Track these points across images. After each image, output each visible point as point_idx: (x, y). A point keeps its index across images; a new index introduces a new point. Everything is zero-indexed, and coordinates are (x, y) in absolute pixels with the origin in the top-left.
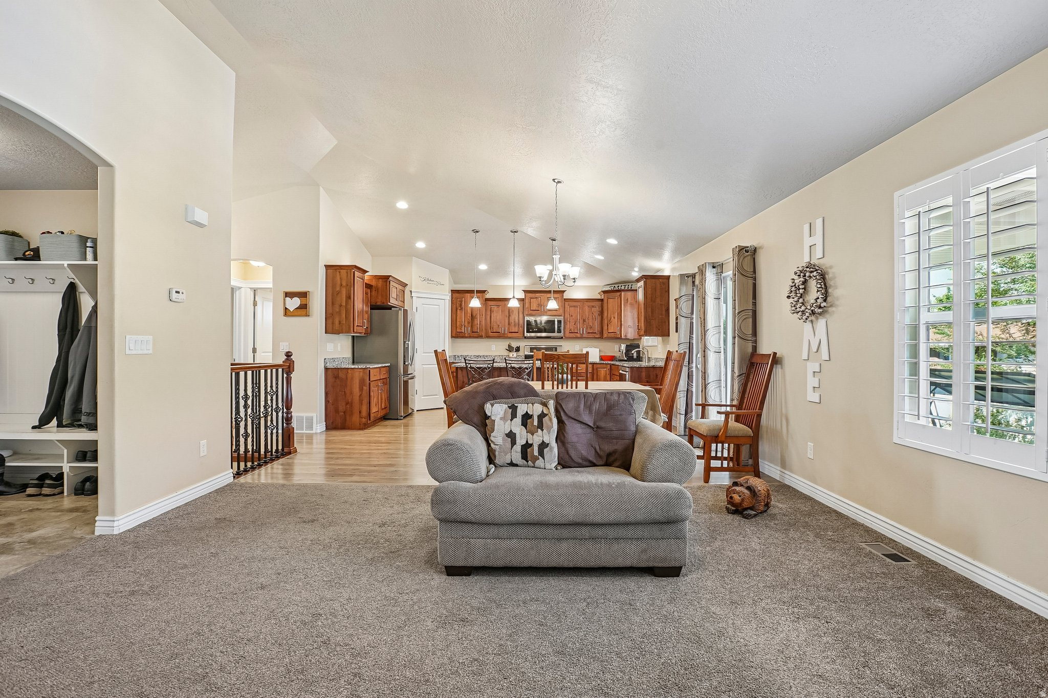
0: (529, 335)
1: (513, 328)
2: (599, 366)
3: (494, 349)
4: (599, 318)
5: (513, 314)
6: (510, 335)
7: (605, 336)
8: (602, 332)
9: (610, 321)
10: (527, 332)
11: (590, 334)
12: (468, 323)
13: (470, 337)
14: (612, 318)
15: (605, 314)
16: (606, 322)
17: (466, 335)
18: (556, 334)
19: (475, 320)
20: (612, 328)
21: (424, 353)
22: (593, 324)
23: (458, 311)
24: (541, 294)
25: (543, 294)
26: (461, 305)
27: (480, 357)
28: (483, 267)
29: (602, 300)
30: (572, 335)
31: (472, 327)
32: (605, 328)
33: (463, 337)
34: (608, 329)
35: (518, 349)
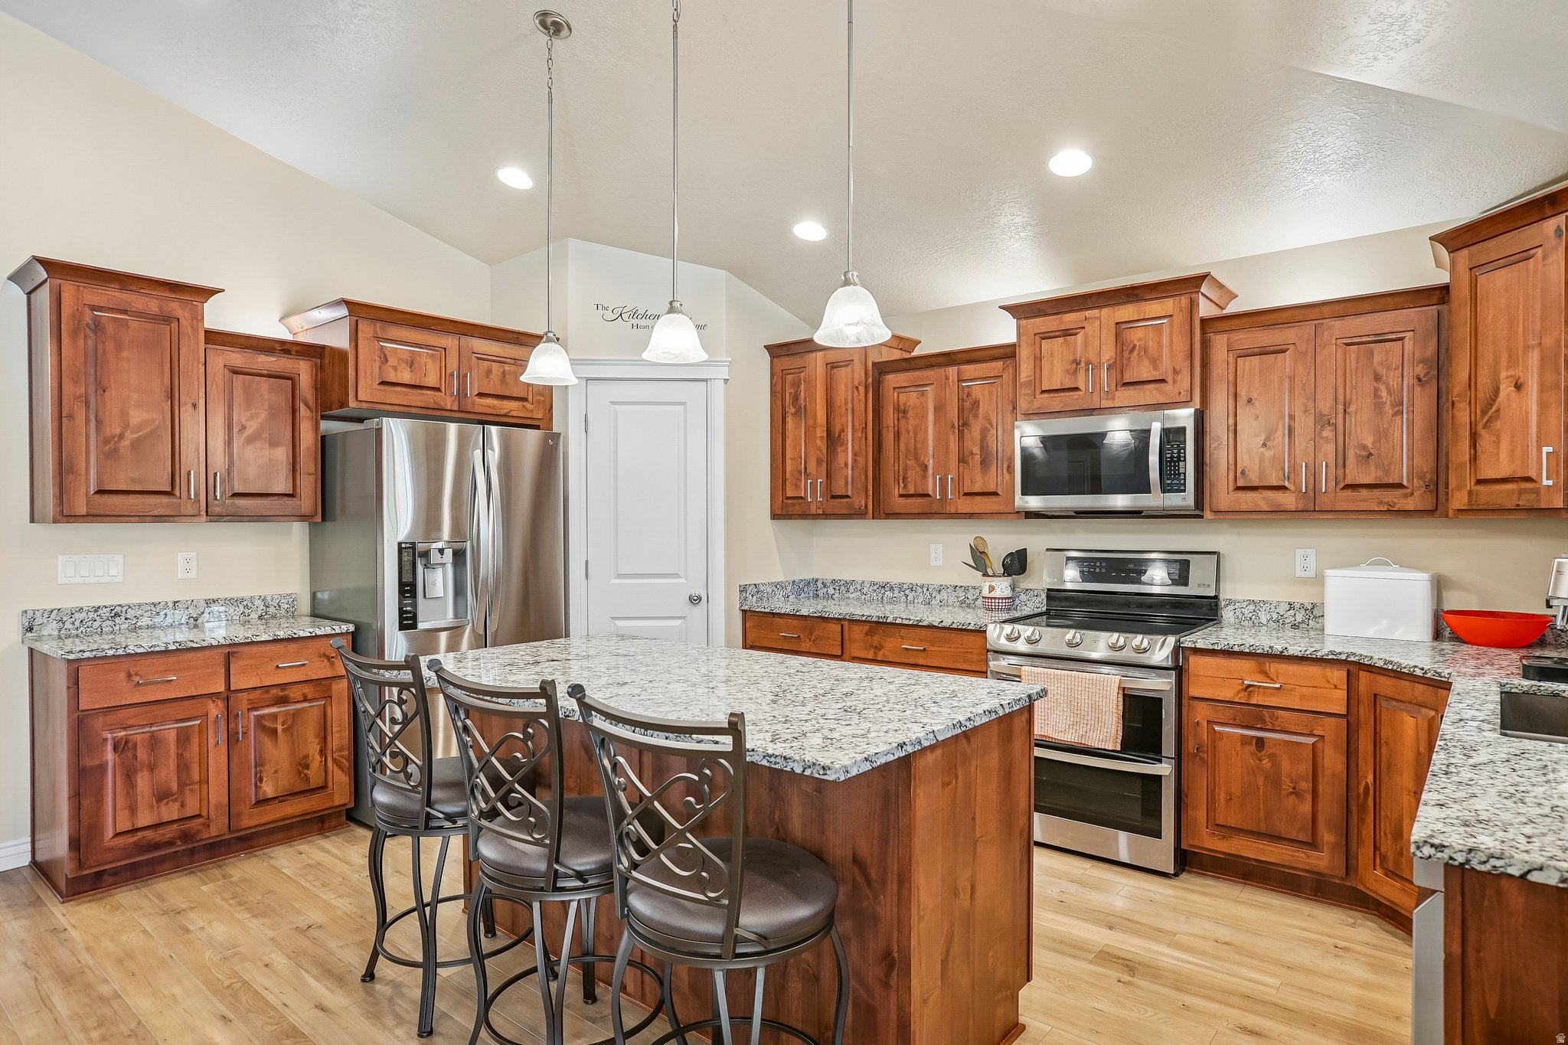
0: (1034, 502)
1: (978, 477)
2: (1385, 684)
3: (940, 562)
4: (1423, 402)
5: (976, 416)
6: (964, 505)
7: (1459, 500)
8: (1437, 485)
9: (1488, 409)
10: (1024, 493)
11: (1364, 492)
12: (819, 462)
13: (826, 516)
14: (1506, 390)
15: (1461, 373)
16: (1463, 416)
17: (813, 510)
18: (1154, 499)
19: (840, 449)
20: (1504, 455)
21: (620, 576)
22: (1381, 434)
23: (789, 419)
24: (1087, 313)
25: (1095, 313)
26: (796, 398)
27: (892, 589)
28: (810, 230)
29: (1441, 294)
30: (1248, 499)
31: (829, 476)
32: (1461, 451)
33: (804, 516)
34: (1474, 459)
35: (1017, 564)
